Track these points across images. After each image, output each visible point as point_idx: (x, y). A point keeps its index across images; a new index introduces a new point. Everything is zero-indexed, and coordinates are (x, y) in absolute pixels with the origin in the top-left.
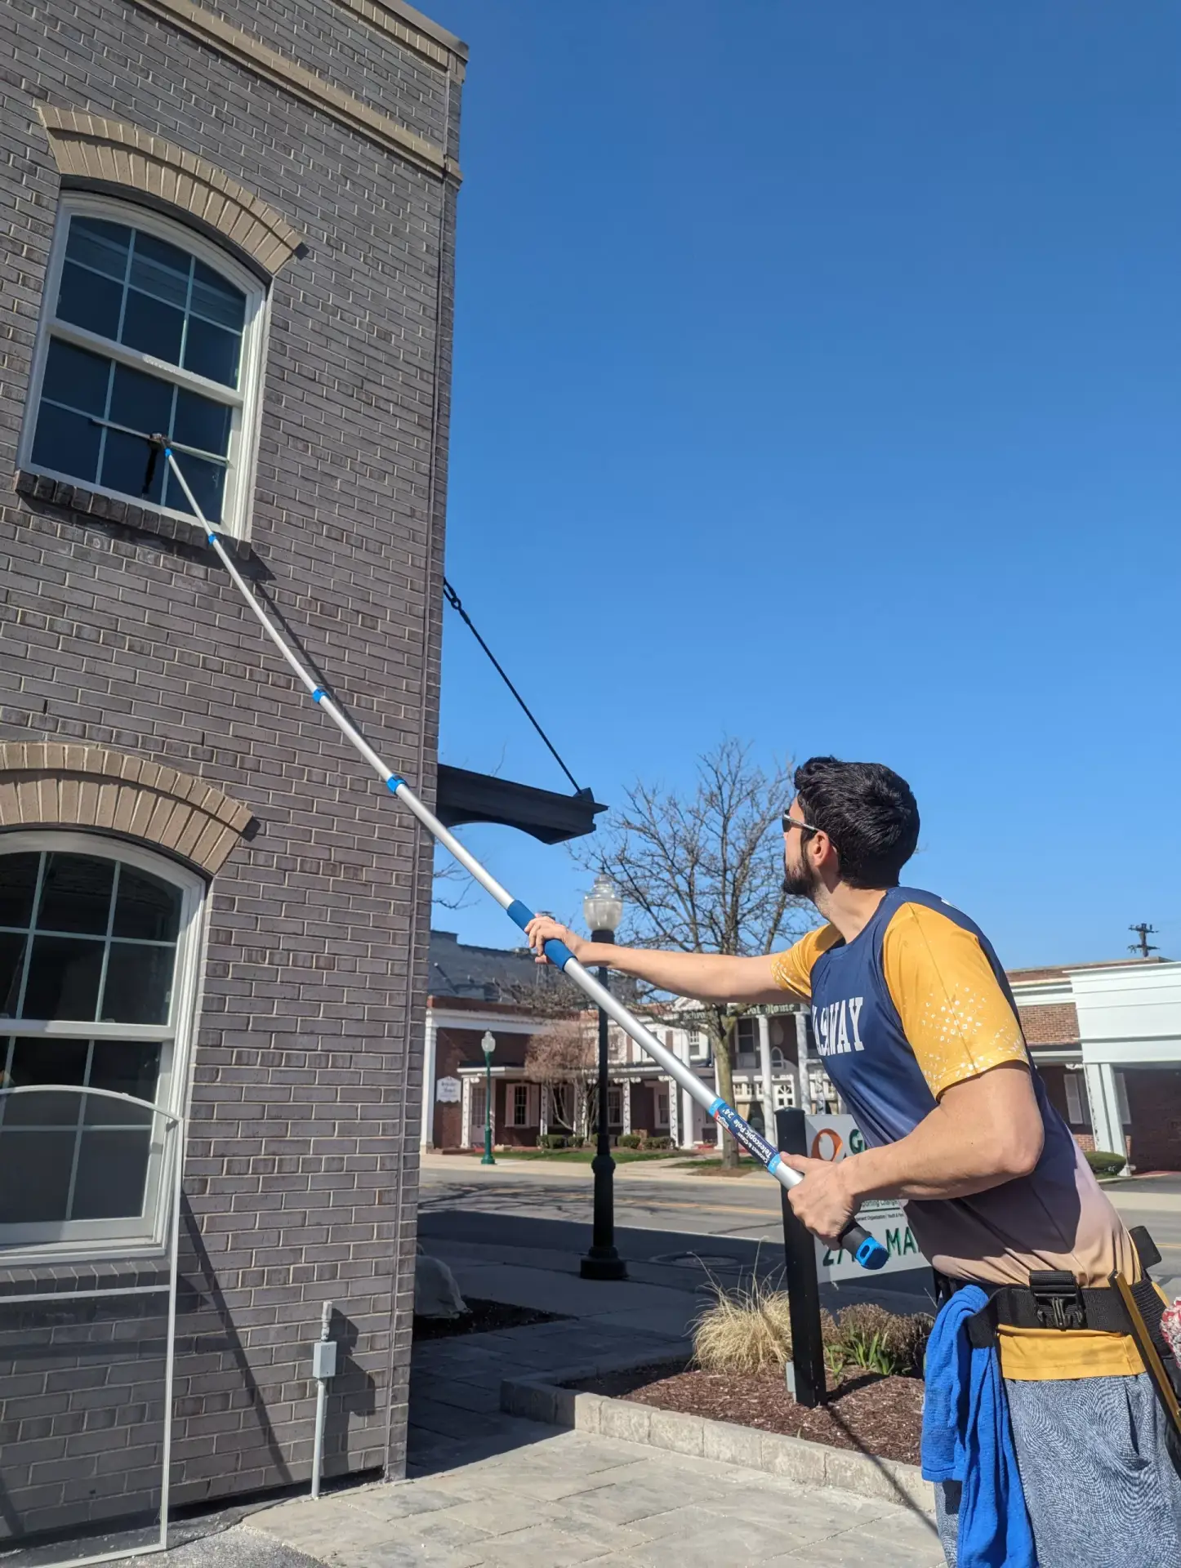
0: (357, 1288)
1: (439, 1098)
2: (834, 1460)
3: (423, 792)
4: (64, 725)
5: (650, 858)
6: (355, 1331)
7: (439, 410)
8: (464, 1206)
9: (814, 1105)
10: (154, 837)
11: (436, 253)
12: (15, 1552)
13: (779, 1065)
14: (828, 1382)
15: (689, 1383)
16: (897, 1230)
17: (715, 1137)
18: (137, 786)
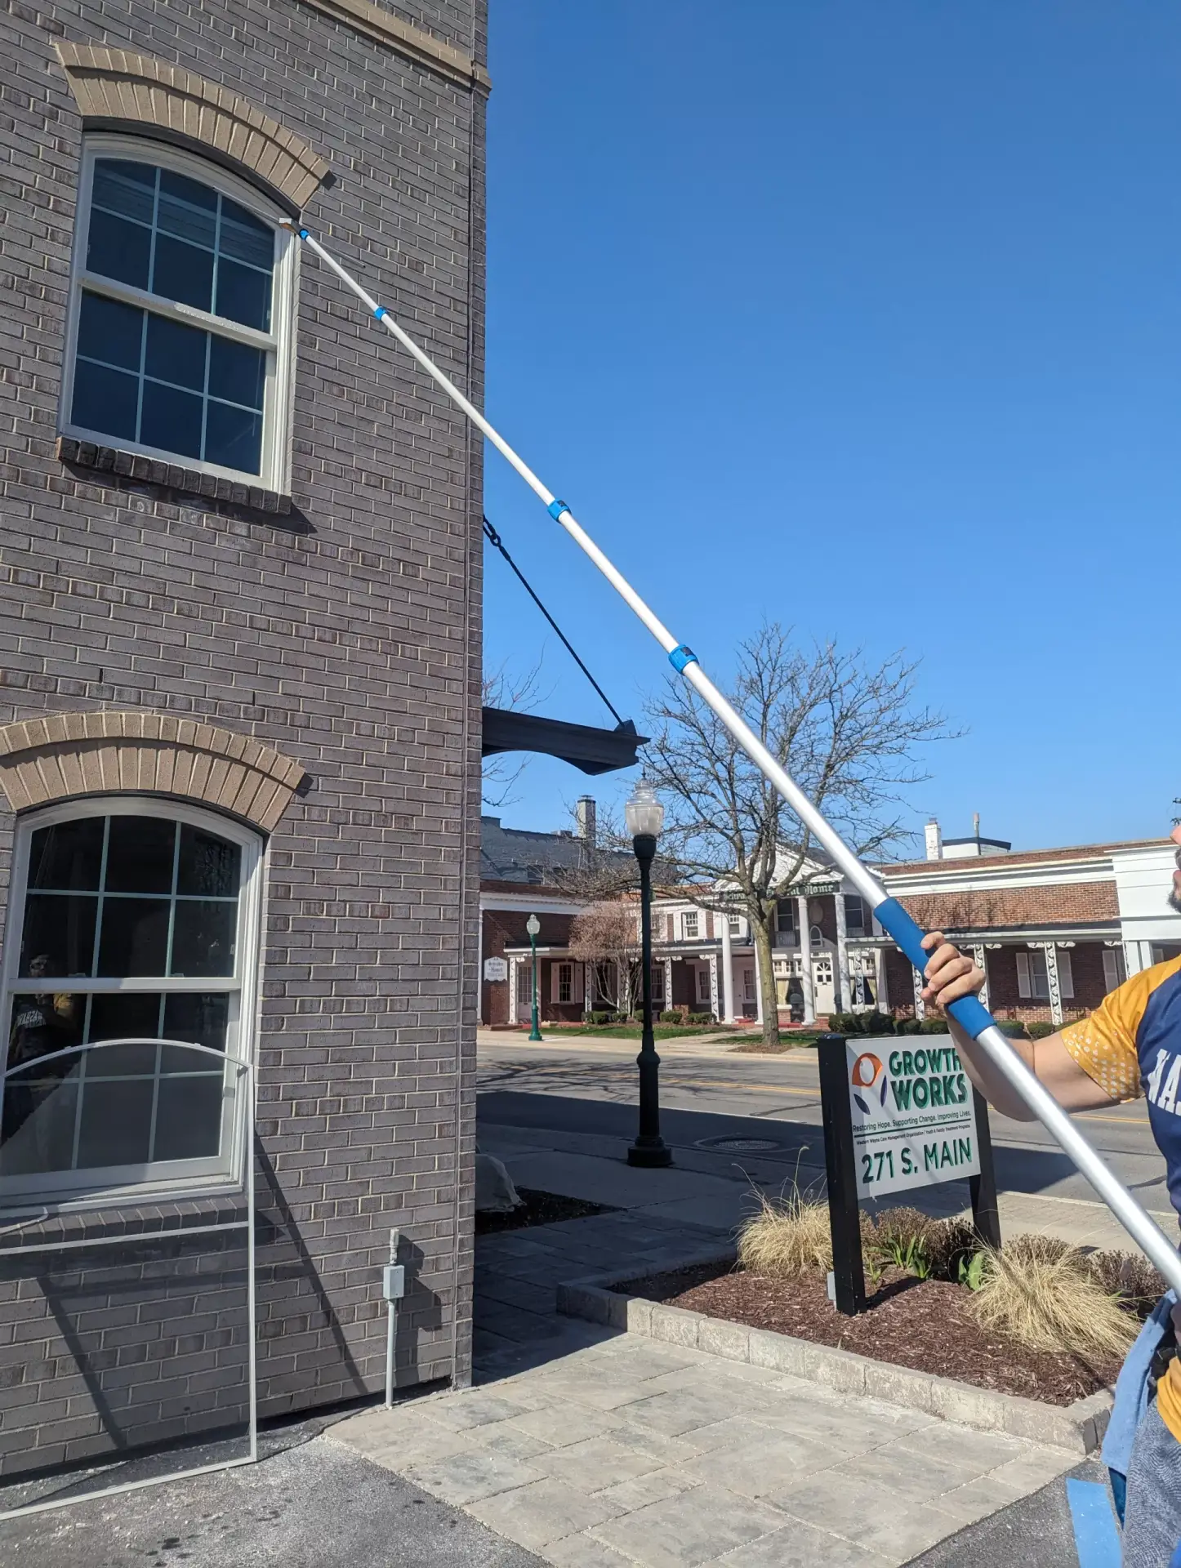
0: (422, 1215)
1: (486, 977)
2: (873, 1372)
3: (469, 739)
4: (120, 694)
5: (690, 747)
6: (422, 1255)
7: (473, 343)
8: (514, 1086)
9: (852, 981)
10: (212, 798)
11: (466, 171)
12: (120, 1463)
13: (818, 943)
14: (867, 1286)
15: (733, 1286)
16: (935, 1145)
17: (755, 1012)
18: (192, 749)
